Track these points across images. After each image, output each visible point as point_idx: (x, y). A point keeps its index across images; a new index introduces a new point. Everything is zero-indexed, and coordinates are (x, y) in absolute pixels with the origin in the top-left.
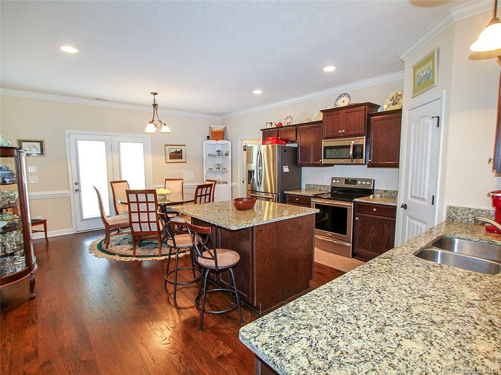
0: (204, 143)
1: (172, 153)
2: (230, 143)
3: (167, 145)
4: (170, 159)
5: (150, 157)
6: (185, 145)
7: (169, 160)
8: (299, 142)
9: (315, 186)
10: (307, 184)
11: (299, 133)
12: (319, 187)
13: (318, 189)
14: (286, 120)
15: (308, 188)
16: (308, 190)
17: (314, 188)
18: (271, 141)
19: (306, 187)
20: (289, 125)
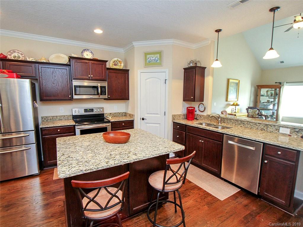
8: (41, 79)
9: (54, 117)
10: (44, 117)
11: (40, 71)
12: (58, 118)
13: (58, 120)
14: (12, 53)
15: (45, 120)
16: (46, 122)
17: (53, 119)
18: (7, 74)
19: (43, 119)
20: (19, 59)
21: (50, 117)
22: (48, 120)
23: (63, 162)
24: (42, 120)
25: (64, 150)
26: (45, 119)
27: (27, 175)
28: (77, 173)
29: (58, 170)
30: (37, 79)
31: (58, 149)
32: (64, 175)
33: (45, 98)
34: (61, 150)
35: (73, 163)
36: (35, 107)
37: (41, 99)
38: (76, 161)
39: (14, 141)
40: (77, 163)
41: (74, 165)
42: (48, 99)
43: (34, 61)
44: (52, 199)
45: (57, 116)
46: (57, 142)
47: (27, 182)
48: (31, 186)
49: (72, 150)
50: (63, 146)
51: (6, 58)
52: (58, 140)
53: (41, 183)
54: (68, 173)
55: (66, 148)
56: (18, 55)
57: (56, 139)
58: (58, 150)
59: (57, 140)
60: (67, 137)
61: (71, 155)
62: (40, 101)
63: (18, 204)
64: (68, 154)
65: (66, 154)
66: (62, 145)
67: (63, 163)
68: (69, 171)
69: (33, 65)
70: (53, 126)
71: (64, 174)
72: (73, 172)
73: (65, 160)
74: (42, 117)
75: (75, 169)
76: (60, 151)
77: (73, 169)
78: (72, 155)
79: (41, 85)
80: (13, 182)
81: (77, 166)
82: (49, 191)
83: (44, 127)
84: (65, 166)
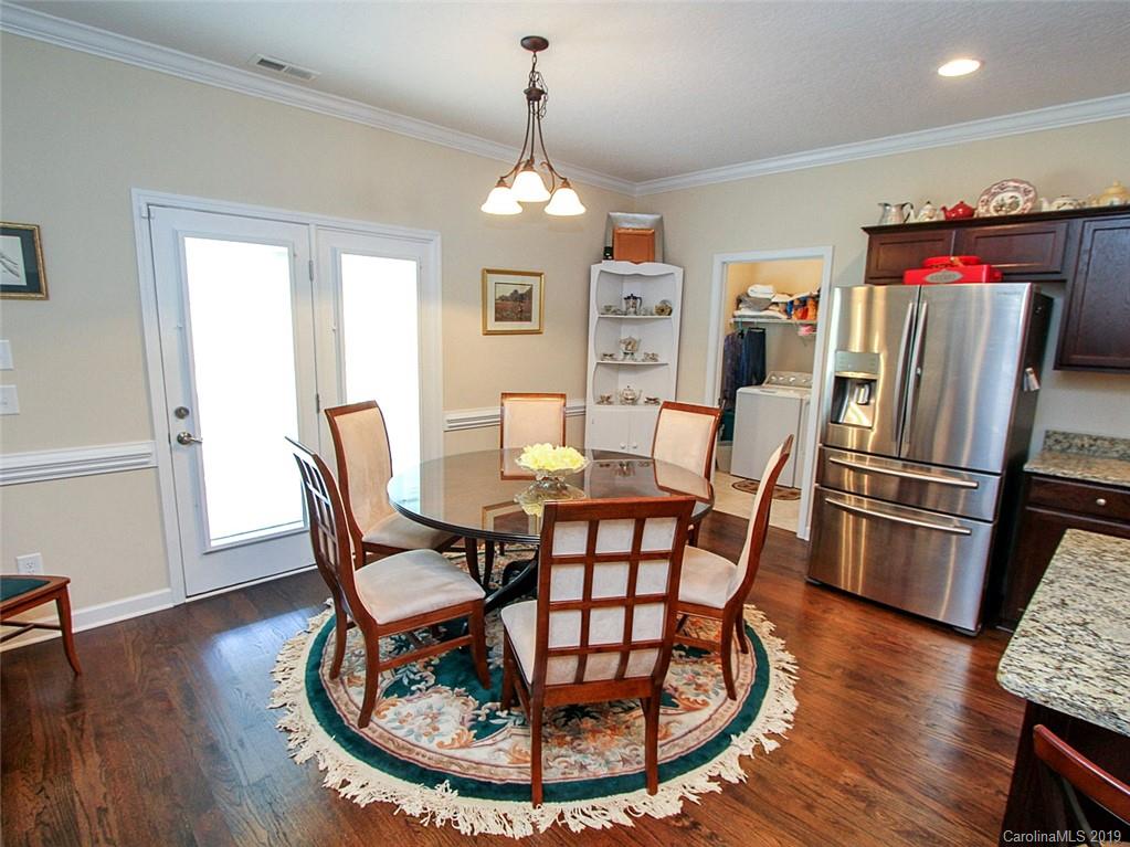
0: (596, 269)
1: (503, 298)
2: (678, 272)
3: (489, 271)
4: (497, 320)
5: (436, 309)
6: (540, 275)
7: (493, 325)
8: (1080, 280)
9: (1099, 442)
10: (1055, 433)
11: (1087, 244)
12: (1120, 447)
13: (1116, 455)
14: (995, 194)
15: (1058, 447)
16: (1057, 454)
17: (1093, 448)
18: (960, 271)
19: (1050, 442)
20: (1013, 213)
21: (1081, 436)
22: (1069, 447)
23: (1045, 634)
24: (1045, 442)
25: (1077, 587)
26: (1057, 441)
27: (940, 619)
28: (1083, 709)
29: (1008, 652)
30: (1064, 281)
31: (1049, 574)
32: (1020, 682)
33: (1077, 358)
34: (1066, 582)
35: (1087, 660)
36: (1025, 389)
37: (1060, 360)
38: (1108, 657)
39: (932, 492)
40: (1106, 670)
41: (1084, 670)
42: (1091, 363)
43: (1071, 208)
44: (982, 750)
45: (1113, 441)
46: (1062, 543)
47: (927, 640)
48: (936, 659)
49: (1114, 605)
50: (1083, 571)
51: (973, 215)
52: (1070, 538)
53: (971, 671)
54: (1043, 687)
55: (1092, 584)
56: (1012, 197)
57: (1064, 533)
58: (1052, 577)
59: (1066, 536)
60: (1118, 539)
61: (1098, 621)
62: (1055, 368)
63: (879, 687)
64: (1086, 612)
65: (1076, 606)
66: (1080, 563)
67: (1041, 637)
68: (1048, 680)
69: (1062, 226)
70: (1079, 477)
71: (1024, 682)
72: (1066, 697)
73: (1060, 631)
74: (1047, 432)
75: (1082, 688)
76: (1057, 584)
77: (1073, 685)
78: (1102, 624)
79: (1074, 305)
80: (890, 616)
81: (1097, 681)
82: (985, 716)
83: (1041, 471)
84: (1042, 652)
